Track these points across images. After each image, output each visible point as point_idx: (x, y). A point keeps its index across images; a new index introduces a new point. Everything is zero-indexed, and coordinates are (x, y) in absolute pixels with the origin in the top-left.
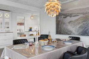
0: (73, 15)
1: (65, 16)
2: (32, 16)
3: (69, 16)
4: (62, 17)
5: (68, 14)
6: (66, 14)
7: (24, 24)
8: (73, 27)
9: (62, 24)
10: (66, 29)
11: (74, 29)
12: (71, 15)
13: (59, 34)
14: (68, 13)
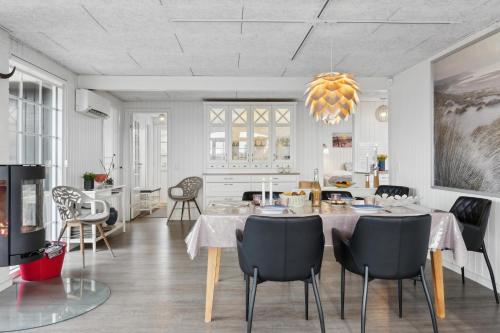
0: (487, 100)
1: (460, 107)
2: (382, 108)
3: (473, 105)
4: (453, 109)
5: (471, 94)
6: (465, 96)
7: (350, 140)
8: (487, 156)
9: (451, 139)
10: (465, 166)
11: (489, 162)
12: (479, 101)
13: (444, 185)
14: (470, 90)
